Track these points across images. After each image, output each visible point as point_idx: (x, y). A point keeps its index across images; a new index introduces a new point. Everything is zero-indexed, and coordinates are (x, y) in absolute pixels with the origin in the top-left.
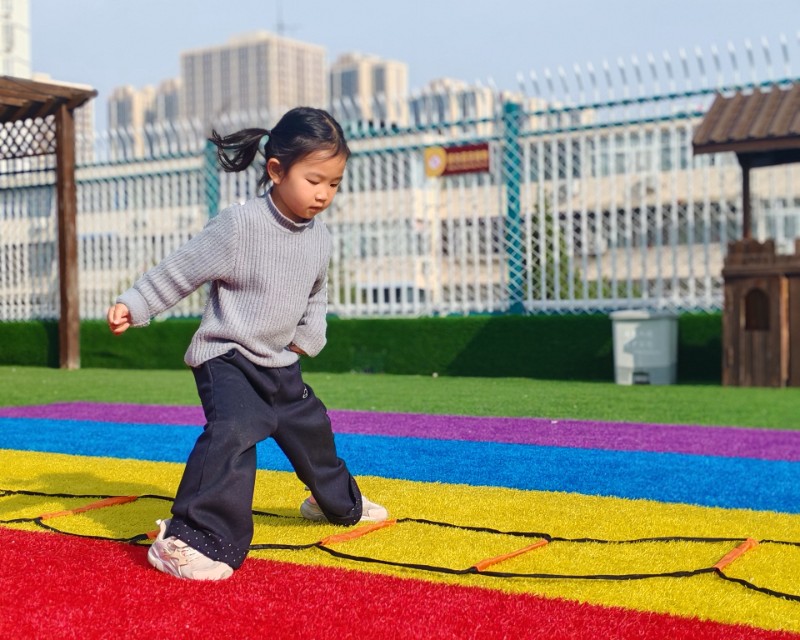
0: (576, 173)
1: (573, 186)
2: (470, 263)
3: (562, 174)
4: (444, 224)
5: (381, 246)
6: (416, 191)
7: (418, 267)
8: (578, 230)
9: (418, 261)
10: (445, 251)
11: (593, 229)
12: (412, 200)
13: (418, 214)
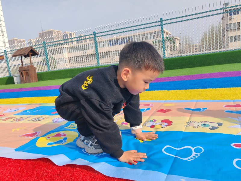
0: (87, 49)
1: (86, 51)
2: (73, 63)
3: (85, 50)
4: (69, 58)
5: (60, 62)
6: (64, 54)
7: (66, 65)
8: (88, 57)
9: (66, 64)
10: (69, 62)
11: (90, 57)
12: (63, 55)
13: (65, 57)
